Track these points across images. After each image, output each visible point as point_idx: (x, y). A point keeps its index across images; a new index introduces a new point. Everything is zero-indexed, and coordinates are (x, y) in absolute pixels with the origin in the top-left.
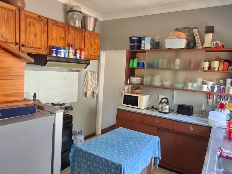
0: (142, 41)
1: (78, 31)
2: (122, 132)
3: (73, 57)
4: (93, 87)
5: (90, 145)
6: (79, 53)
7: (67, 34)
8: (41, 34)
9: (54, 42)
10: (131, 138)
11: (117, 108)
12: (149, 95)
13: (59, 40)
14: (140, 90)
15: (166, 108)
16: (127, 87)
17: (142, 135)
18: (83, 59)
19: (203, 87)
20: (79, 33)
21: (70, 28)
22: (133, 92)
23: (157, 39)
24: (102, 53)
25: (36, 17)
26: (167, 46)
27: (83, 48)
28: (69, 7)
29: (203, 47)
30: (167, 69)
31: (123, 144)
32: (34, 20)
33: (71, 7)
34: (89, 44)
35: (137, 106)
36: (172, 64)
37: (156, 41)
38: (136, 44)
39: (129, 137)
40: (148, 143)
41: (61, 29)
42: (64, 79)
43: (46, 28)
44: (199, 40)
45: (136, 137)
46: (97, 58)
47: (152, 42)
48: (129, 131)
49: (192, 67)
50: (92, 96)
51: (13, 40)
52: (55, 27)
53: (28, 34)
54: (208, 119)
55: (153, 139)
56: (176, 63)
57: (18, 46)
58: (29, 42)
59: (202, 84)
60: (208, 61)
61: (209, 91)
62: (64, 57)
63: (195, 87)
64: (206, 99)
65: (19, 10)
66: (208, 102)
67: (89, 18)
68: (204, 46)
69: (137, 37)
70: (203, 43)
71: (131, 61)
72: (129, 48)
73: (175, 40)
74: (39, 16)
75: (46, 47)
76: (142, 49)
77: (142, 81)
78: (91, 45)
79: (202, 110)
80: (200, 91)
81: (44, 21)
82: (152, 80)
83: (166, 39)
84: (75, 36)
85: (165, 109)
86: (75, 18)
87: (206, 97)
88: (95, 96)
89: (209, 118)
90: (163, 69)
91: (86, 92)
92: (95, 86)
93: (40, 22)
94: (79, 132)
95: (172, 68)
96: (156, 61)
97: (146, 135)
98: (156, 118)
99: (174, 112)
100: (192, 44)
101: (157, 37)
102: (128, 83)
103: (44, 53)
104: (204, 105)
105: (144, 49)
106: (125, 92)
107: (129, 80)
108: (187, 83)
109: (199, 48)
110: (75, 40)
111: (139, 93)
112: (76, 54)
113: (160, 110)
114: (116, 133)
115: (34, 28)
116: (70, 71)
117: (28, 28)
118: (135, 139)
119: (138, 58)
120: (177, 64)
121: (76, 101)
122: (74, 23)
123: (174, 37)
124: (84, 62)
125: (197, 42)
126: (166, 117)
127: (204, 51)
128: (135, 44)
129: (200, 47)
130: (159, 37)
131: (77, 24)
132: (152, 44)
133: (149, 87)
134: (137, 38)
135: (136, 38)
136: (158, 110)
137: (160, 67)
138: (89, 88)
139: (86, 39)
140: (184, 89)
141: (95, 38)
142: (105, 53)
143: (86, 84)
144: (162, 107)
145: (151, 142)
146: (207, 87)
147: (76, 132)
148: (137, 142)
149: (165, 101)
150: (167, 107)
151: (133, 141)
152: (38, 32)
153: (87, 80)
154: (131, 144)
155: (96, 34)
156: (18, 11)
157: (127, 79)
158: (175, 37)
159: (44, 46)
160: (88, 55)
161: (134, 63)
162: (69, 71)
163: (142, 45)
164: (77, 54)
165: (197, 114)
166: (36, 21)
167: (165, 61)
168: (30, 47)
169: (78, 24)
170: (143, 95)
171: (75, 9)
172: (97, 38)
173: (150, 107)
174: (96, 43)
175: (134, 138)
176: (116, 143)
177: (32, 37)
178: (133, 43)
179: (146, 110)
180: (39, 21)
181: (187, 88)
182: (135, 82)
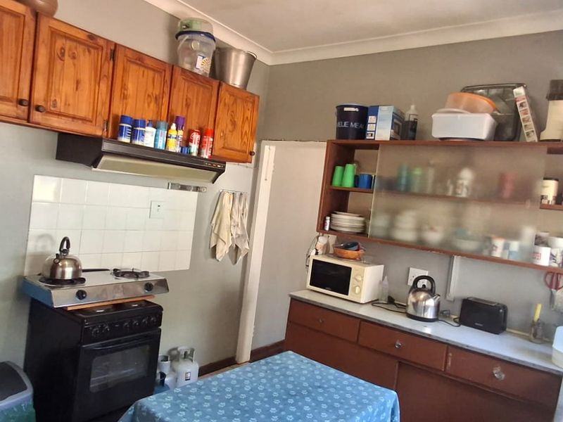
0: (370, 117)
1: (200, 83)
2: (290, 367)
3: (178, 150)
4: (234, 236)
5: (183, 400)
6: (197, 142)
7: (167, 90)
8: (93, 83)
9: (129, 107)
10: (310, 388)
11: (290, 295)
12: (383, 266)
13: (144, 102)
14: (358, 250)
15: (428, 307)
16: (322, 241)
17: (345, 382)
18: (207, 157)
19: (538, 253)
20: (202, 89)
21: (178, 74)
22: (340, 255)
23: (411, 113)
24: (267, 147)
25: (82, 36)
26: (437, 133)
27: (210, 127)
28: (182, 23)
29: (541, 139)
30: (434, 196)
31: (281, 406)
32: (75, 44)
33: (185, 22)
34: (229, 120)
35: (347, 294)
36: (449, 182)
37: (407, 119)
38: (354, 125)
39: (306, 384)
40: (360, 411)
41: (151, 73)
42: (154, 207)
43: (108, 68)
44: (531, 119)
45: (326, 386)
46: (249, 156)
47: (395, 120)
48: (312, 364)
49: (507, 193)
50: (231, 258)
51: (10, 91)
52: (133, 68)
53: (56, 80)
54: (551, 347)
55: (377, 397)
56: (460, 182)
57: (23, 107)
58: (55, 100)
59: (536, 244)
60: (557, 180)
61: (555, 265)
62: (152, 146)
63: (515, 252)
64: (548, 289)
65: (37, 15)
66: (552, 297)
67: (234, 54)
68: (546, 135)
69: (355, 107)
70: (540, 127)
71: (339, 169)
72: (333, 136)
73: (459, 115)
74: (92, 37)
75: (106, 118)
76: (367, 138)
77: (365, 227)
78: (234, 123)
79: (533, 321)
80: (528, 264)
81: (105, 50)
82: (392, 225)
83: (435, 112)
84: (190, 96)
85: (425, 308)
86: (195, 51)
87: (546, 284)
88: (241, 258)
89: (553, 346)
90: (422, 195)
91: (215, 247)
92: (239, 233)
93: (92, 50)
94: (186, 353)
95: (450, 193)
96: (404, 174)
97: (359, 384)
98: (397, 332)
99: (449, 317)
100: (509, 131)
101: (410, 108)
102: (327, 228)
103: (99, 133)
104: (539, 307)
105: (373, 138)
106: (317, 253)
107: (328, 222)
108: (490, 239)
109: (528, 140)
110: (188, 105)
111: (354, 259)
112: (190, 144)
113: (411, 310)
114: (271, 369)
115: (74, 65)
116: (174, 186)
117: (58, 63)
118: (321, 394)
119: (358, 163)
120: (462, 184)
121: (187, 267)
122: (191, 64)
123: (457, 107)
124: (207, 164)
125: (523, 124)
126: (424, 333)
127: (544, 148)
128: (350, 124)
129: (534, 138)
130: (416, 109)
131: (199, 65)
132: (397, 127)
133: (381, 242)
134: (357, 110)
135: (353, 109)
136: (404, 311)
137: (416, 189)
138: (225, 235)
139: (221, 107)
140: (481, 256)
141: (245, 105)
142: (273, 148)
143: (216, 224)
144: (417, 302)
145: (370, 409)
146: (551, 254)
147: (179, 353)
148: (326, 403)
149: (424, 286)
150: (431, 303)
151: (314, 399)
152: (86, 76)
153: (219, 213)
154: (307, 408)
155: (250, 95)
156: (31, 17)
157: (325, 219)
158: (462, 107)
159: (101, 113)
160: (223, 148)
161: (346, 177)
162: (171, 188)
163: (370, 127)
164: (192, 142)
165: (518, 330)
166: (81, 48)
167: (431, 173)
168: (59, 115)
169: (202, 65)
170: (365, 263)
171: (196, 27)
172: (250, 105)
173: (384, 299)
174: (247, 118)
175: (320, 390)
176: (262, 401)
177: (67, 87)
178: (345, 123)
179: (370, 306)
180: (89, 48)
181: (491, 252)
182: (346, 227)
